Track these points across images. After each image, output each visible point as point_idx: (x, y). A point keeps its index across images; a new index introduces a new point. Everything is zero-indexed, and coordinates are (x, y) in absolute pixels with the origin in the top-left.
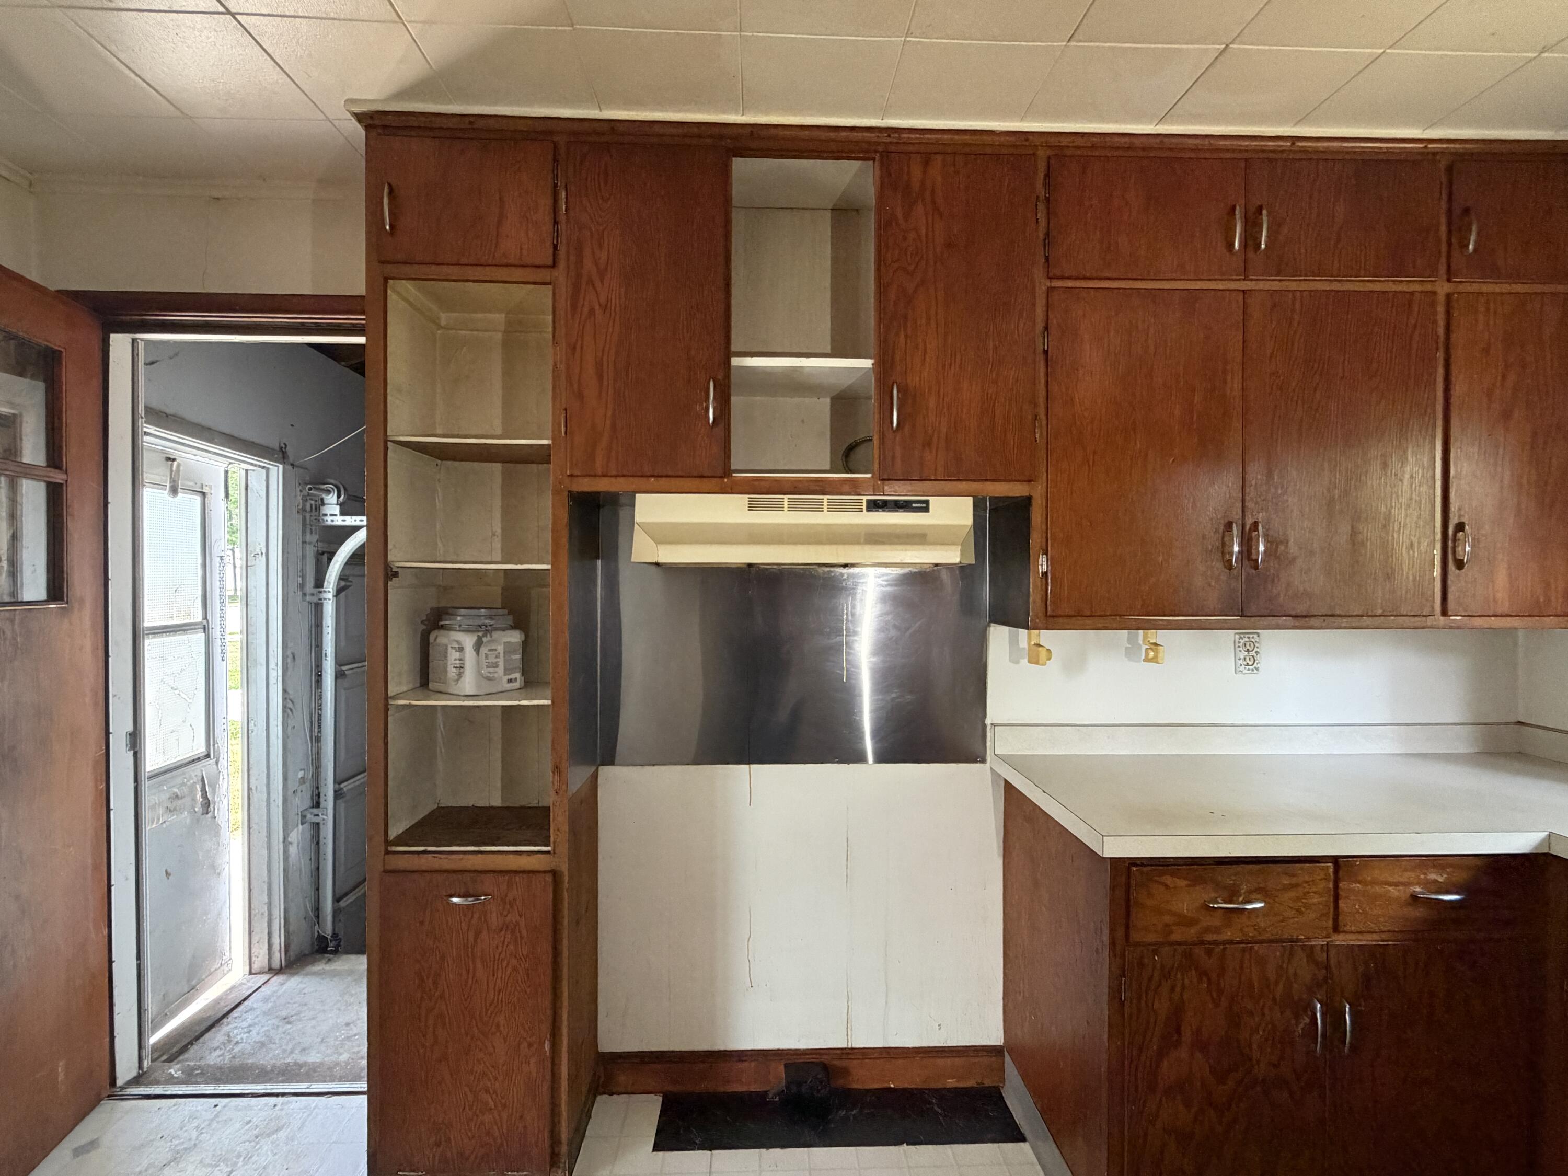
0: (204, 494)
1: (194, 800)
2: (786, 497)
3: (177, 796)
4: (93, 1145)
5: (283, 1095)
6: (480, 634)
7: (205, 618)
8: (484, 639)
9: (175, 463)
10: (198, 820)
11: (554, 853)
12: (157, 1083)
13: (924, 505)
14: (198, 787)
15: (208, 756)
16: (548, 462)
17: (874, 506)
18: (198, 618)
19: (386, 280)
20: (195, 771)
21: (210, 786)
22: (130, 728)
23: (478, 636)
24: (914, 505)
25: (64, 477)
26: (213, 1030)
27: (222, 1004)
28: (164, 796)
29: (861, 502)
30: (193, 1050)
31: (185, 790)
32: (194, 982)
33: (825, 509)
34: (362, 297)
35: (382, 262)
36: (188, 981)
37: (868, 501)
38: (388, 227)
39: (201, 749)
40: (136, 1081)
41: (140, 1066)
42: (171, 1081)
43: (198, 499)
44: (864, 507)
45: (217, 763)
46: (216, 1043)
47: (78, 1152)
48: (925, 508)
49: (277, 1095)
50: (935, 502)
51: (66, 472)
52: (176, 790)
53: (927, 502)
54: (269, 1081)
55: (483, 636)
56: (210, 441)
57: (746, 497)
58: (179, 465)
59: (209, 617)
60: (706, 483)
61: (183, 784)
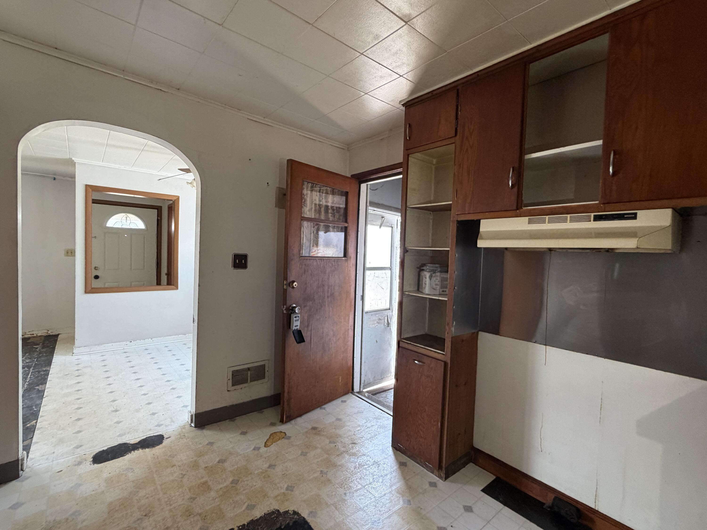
0: (392, 227)
1: (385, 321)
2: (547, 217)
3: (380, 319)
4: (345, 401)
5: (384, 412)
6: (432, 273)
7: (391, 266)
8: (433, 275)
9: (384, 218)
10: (386, 328)
11: (446, 355)
12: (362, 395)
13: (633, 216)
14: (386, 318)
15: (390, 309)
16: (450, 210)
17: (597, 218)
18: (389, 266)
19: (408, 155)
20: (386, 313)
21: (390, 318)
22: (362, 294)
23: (431, 274)
24: (625, 216)
25: (347, 225)
26: (384, 392)
27: (388, 387)
28: (377, 318)
29: (590, 216)
30: (378, 395)
31: (383, 318)
32: (382, 377)
33: (568, 221)
34: (402, 163)
35: (407, 150)
36: (381, 376)
37: (595, 216)
38: (408, 138)
39: (388, 307)
40: (358, 393)
41: (360, 390)
42: (365, 396)
43: (391, 228)
44: (592, 219)
45: (392, 312)
46: (383, 396)
47: (342, 401)
48: (634, 217)
49: (383, 411)
50: (640, 213)
51: (348, 224)
52: (380, 317)
53: (636, 214)
54: (385, 407)
55: (433, 273)
56: (391, 210)
57: (527, 218)
58: (384, 219)
59: (392, 266)
60: (510, 213)
61: (382, 316)
